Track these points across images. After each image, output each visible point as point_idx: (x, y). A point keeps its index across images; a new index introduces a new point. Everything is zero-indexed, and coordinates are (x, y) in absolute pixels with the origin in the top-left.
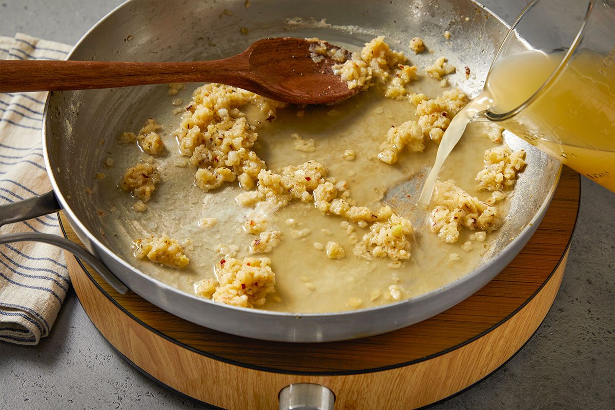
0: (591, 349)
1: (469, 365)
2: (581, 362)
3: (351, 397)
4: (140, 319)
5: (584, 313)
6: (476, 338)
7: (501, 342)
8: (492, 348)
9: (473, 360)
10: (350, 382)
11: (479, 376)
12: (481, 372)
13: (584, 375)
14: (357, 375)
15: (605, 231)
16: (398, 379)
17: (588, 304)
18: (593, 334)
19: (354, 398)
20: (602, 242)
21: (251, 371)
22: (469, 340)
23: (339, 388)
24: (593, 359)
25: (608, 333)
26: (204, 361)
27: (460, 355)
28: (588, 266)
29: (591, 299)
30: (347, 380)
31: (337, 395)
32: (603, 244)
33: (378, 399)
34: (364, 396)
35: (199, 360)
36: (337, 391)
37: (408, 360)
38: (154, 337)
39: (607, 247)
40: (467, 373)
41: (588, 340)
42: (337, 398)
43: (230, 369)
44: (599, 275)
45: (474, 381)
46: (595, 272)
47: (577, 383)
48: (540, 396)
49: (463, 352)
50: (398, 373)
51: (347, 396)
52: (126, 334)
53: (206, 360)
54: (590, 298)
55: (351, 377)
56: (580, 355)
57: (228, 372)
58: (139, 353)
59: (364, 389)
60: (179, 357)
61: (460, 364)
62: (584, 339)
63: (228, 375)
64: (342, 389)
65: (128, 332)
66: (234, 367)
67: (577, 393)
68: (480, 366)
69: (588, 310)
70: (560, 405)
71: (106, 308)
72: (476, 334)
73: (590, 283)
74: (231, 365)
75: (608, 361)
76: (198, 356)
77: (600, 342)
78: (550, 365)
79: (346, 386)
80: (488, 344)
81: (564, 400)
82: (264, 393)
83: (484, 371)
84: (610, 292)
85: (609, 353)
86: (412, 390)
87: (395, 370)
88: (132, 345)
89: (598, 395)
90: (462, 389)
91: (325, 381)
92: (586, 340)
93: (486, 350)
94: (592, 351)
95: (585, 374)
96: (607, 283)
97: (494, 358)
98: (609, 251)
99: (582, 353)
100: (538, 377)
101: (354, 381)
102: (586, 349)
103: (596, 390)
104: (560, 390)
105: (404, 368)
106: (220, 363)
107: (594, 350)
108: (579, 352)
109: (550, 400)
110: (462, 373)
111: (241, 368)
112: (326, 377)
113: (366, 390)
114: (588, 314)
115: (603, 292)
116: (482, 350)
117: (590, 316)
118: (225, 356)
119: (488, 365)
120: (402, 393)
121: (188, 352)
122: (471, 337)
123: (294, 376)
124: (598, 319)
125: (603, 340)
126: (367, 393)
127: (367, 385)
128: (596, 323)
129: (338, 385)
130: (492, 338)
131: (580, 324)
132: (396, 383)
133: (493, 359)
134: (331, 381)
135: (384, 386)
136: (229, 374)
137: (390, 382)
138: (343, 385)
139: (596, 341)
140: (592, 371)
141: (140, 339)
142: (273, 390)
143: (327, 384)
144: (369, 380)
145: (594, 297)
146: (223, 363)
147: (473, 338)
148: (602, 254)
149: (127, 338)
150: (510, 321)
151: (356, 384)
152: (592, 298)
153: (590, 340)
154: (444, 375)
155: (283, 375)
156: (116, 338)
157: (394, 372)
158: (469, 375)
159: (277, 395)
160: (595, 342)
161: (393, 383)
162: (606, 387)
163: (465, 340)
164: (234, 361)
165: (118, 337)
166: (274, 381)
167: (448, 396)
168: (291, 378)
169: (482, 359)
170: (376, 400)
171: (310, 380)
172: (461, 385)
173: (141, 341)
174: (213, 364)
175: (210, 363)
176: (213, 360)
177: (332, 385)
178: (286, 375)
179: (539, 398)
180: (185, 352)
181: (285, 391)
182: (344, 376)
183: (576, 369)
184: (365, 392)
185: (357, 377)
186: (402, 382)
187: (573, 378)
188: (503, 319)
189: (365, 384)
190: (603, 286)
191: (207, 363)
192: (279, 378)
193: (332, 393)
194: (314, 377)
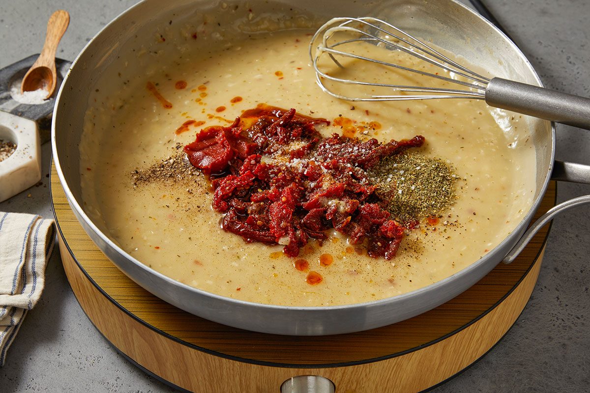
0: (562, 335)
1: (460, 352)
2: (552, 348)
3: (350, 387)
4: (144, 320)
5: (553, 300)
6: (468, 325)
7: (490, 328)
8: (482, 334)
9: (465, 346)
10: (349, 373)
11: (469, 361)
12: (471, 357)
13: (556, 360)
14: (356, 366)
15: (569, 221)
16: (395, 368)
17: (557, 292)
18: (563, 320)
19: (353, 387)
20: (566, 231)
21: (254, 367)
22: (461, 328)
23: (339, 379)
24: (564, 344)
25: (576, 319)
26: (208, 359)
27: (452, 342)
28: (555, 255)
29: (559, 287)
30: (346, 371)
31: (336, 385)
32: (568, 234)
33: (376, 388)
34: (363, 386)
35: (203, 357)
36: (337, 382)
37: (404, 350)
38: (158, 337)
39: (572, 235)
40: (458, 359)
41: (558, 326)
42: (336, 389)
43: (233, 365)
44: (565, 263)
45: (465, 367)
46: (562, 260)
47: (550, 368)
48: (515, 382)
49: (455, 339)
50: (395, 361)
51: (347, 386)
52: (129, 334)
53: (210, 358)
54: (558, 285)
55: (351, 368)
56: (551, 341)
57: (231, 368)
58: (143, 353)
59: (363, 378)
60: (183, 355)
61: (452, 351)
62: (554, 325)
63: (231, 371)
64: (341, 380)
65: (132, 334)
66: (237, 363)
67: (550, 377)
68: (470, 352)
69: (557, 297)
70: (535, 390)
71: (109, 311)
72: (467, 321)
73: (557, 271)
74: (234, 361)
75: (578, 346)
76: (202, 354)
77: (570, 327)
78: (523, 351)
79: (345, 377)
80: (478, 331)
81: (538, 384)
82: (266, 387)
83: (474, 356)
84: (577, 279)
85: (578, 338)
86: (407, 378)
87: (392, 360)
88: (135, 345)
89: (570, 378)
90: (454, 374)
91: (325, 373)
92: (556, 326)
93: (476, 335)
94: (562, 337)
95: (557, 358)
96: (574, 271)
97: (483, 343)
98: (573, 240)
99: (553, 339)
100: (512, 363)
101: (353, 371)
102: (557, 335)
103: (568, 374)
104: (534, 375)
105: (401, 357)
106: (224, 360)
107: (565, 336)
108: (550, 338)
109: (525, 385)
110: (454, 359)
111: (244, 364)
112: (327, 369)
113: (365, 379)
114: (557, 301)
115: (570, 280)
116: (473, 336)
117: (558, 303)
118: (227, 353)
119: (477, 350)
120: (398, 381)
121: (192, 351)
122: (463, 324)
123: (296, 369)
124: (566, 305)
125: (572, 326)
126: (365, 382)
127: (366, 375)
128: (565, 309)
129: (338, 376)
130: (481, 324)
131: (550, 310)
132: (394, 371)
133: (482, 345)
134: (331, 373)
135: (382, 375)
136: (233, 370)
137: (387, 371)
138: (343, 376)
139: (566, 326)
140: (564, 356)
141: (144, 339)
142: (275, 383)
143: (327, 375)
144: (368, 370)
145: (561, 285)
146: (227, 360)
147: (465, 325)
148: (568, 243)
149: (130, 338)
150: (497, 309)
151: (355, 374)
152: (560, 285)
153: (560, 326)
154: (438, 362)
155: (285, 369)
156: (119, 339)
157: (391, 361)
158: (460, 361)
159: (280, 388)
160: (565, 328)
161: (390, 372)
162: (577, 371)
163: (458, 327)
164: (237, 357)
165: (120, 338)
166: (276, 374)
167: (441, 381)
168: (293, 371)
169: (472, 344)
170: (374, 388)
171: (311, 373)
172: (452, 371)
173: (144, 341)
174: (217, 361)
175: (214, 360)
176: (217, 357)
177: (332, 376)
178: (288, 369)
179: (514, 384)
180: (189, 350)
181: (287, 384)
182: (344, 367)
183: (548, 354)
184: (364, 381)
185: (356, 368)
186: (399, 370)
187: (546, 363)
188: (492, 305)
189: (364, 374)
190: (570, 274)
191: (210, 361)
192: (281, 371)
193: (332, 384)
194: (316, 369)
